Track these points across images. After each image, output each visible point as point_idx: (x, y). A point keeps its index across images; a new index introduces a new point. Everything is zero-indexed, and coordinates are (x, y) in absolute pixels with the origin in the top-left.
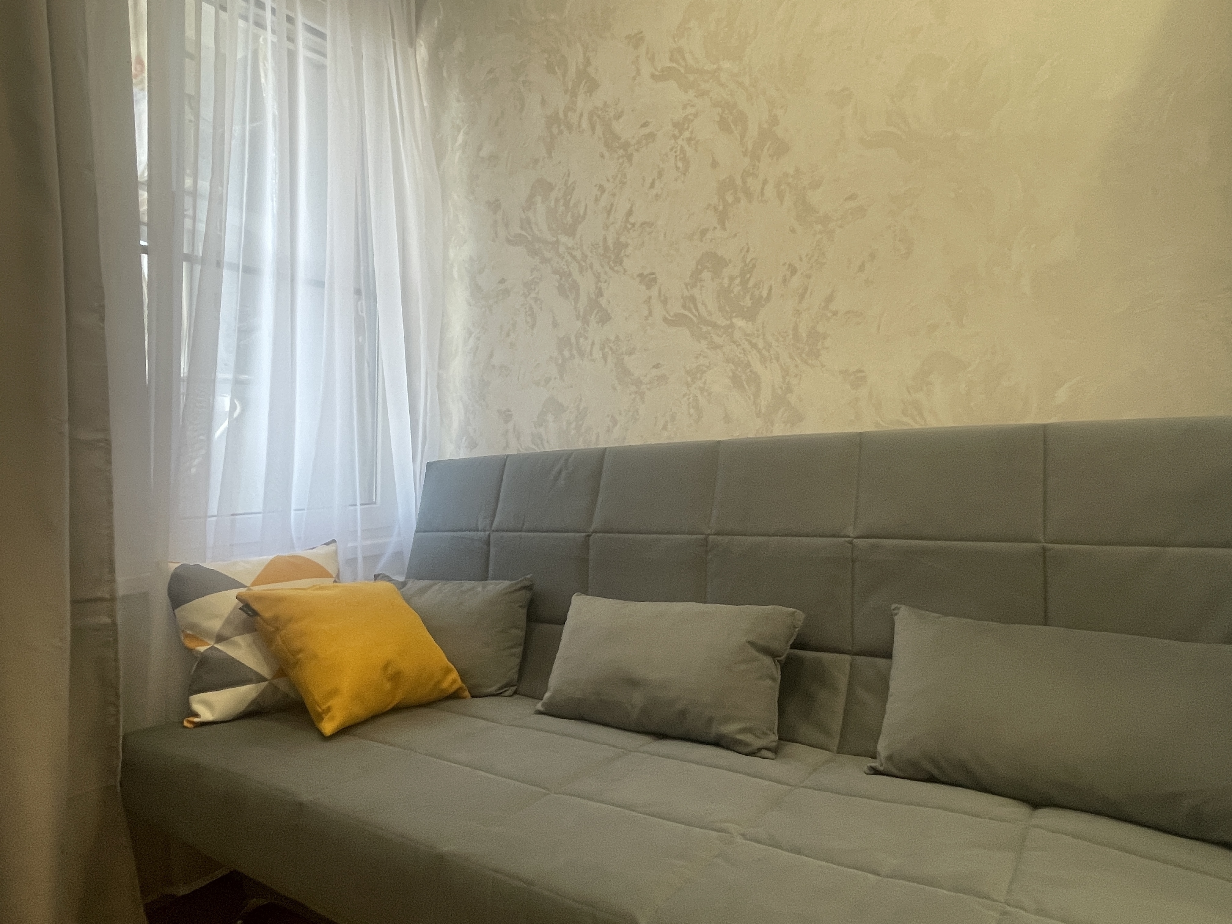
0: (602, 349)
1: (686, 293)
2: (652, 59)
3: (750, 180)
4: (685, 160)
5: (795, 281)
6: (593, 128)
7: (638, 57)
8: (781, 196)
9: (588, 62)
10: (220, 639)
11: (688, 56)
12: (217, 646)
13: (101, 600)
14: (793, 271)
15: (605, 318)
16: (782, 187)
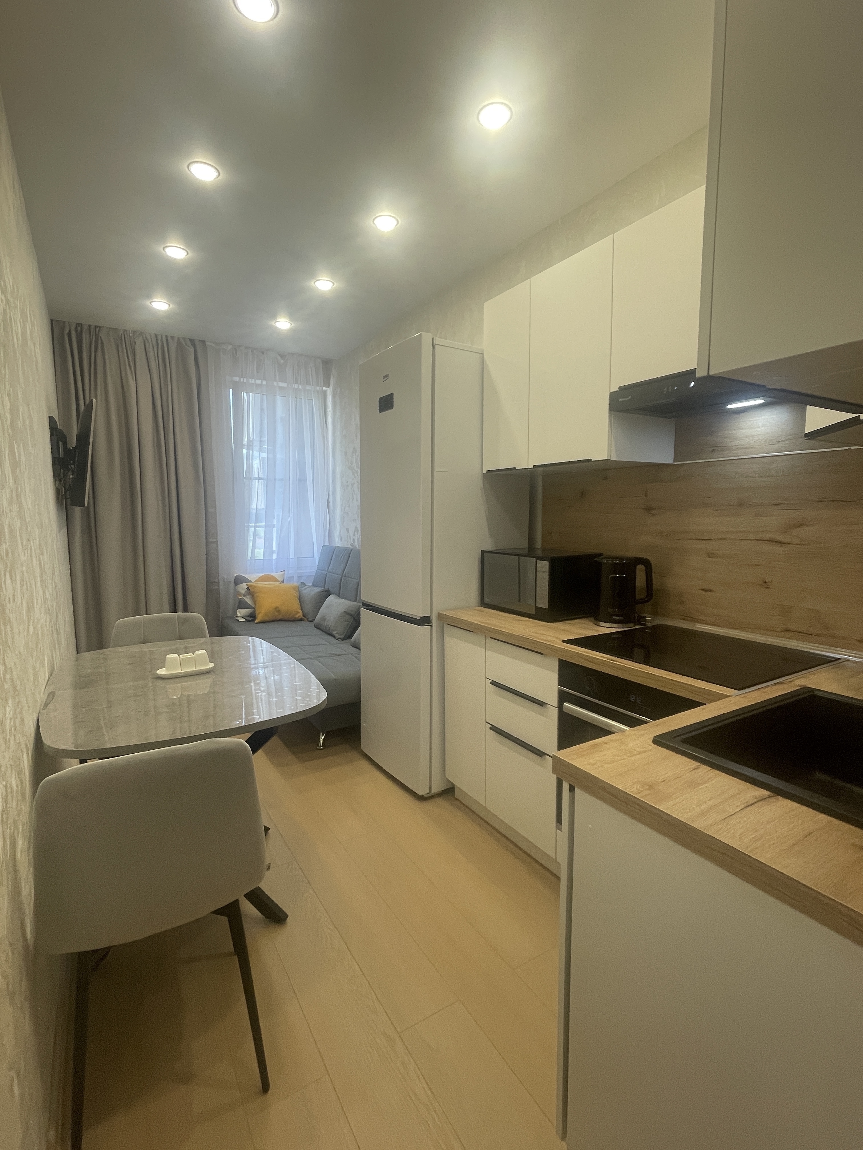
10: (244, 596)
12: (244, 598)
13: (216, 582)
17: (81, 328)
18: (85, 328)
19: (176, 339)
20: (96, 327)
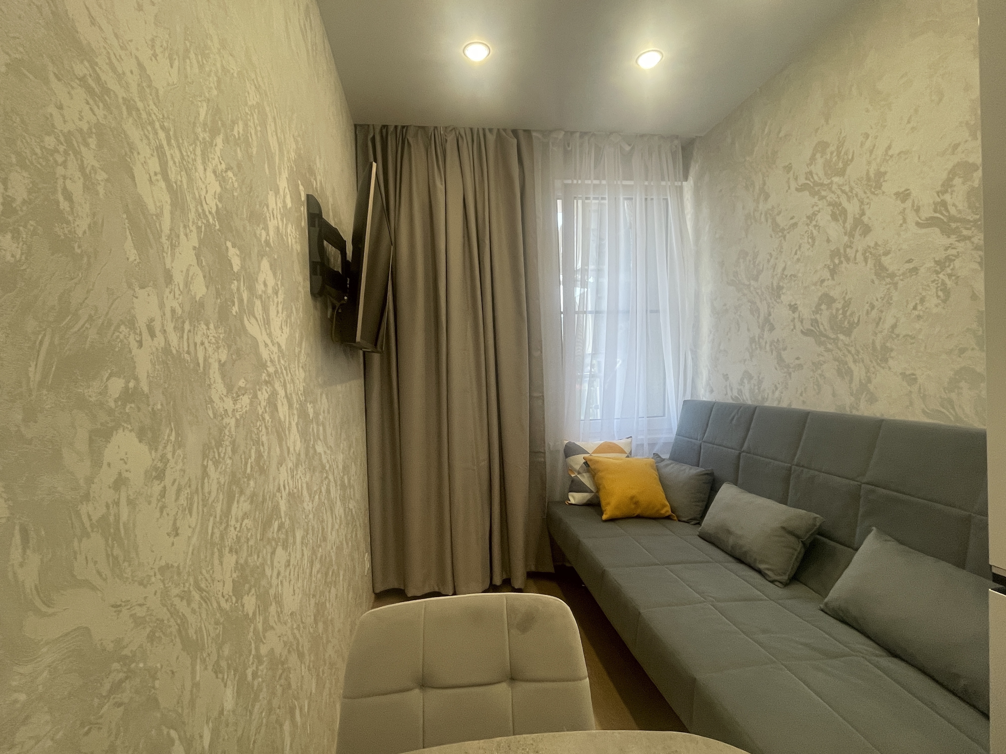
0: (770, 346)
1: (813, 317)
2: (796, 179)
3: (848, 250)
4: (813, 239)
5: (874, 313)
6: (767, 221)
7: (789, 179)
8: (866, 260)
9: (764, 184)
10: (579, 473)
11: (815, 176)
12: (578, 476)
13: (541, 452)
14: (873, 307)
15: (772, 328)
16: (867, 254)
17: (387, 130)
18: (391, 129)
19: (495, 132)
20: (403, 127)
